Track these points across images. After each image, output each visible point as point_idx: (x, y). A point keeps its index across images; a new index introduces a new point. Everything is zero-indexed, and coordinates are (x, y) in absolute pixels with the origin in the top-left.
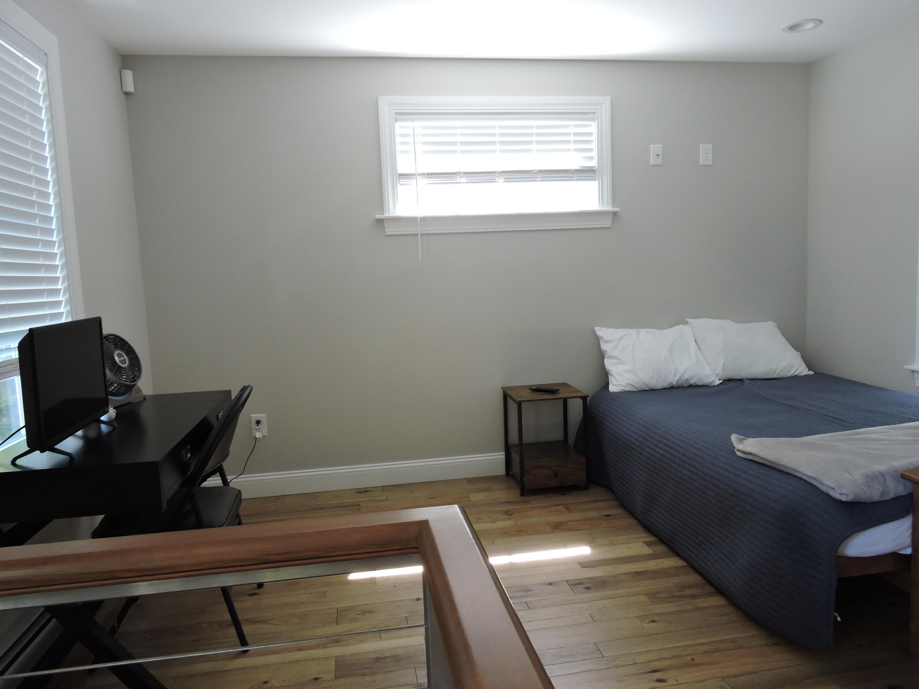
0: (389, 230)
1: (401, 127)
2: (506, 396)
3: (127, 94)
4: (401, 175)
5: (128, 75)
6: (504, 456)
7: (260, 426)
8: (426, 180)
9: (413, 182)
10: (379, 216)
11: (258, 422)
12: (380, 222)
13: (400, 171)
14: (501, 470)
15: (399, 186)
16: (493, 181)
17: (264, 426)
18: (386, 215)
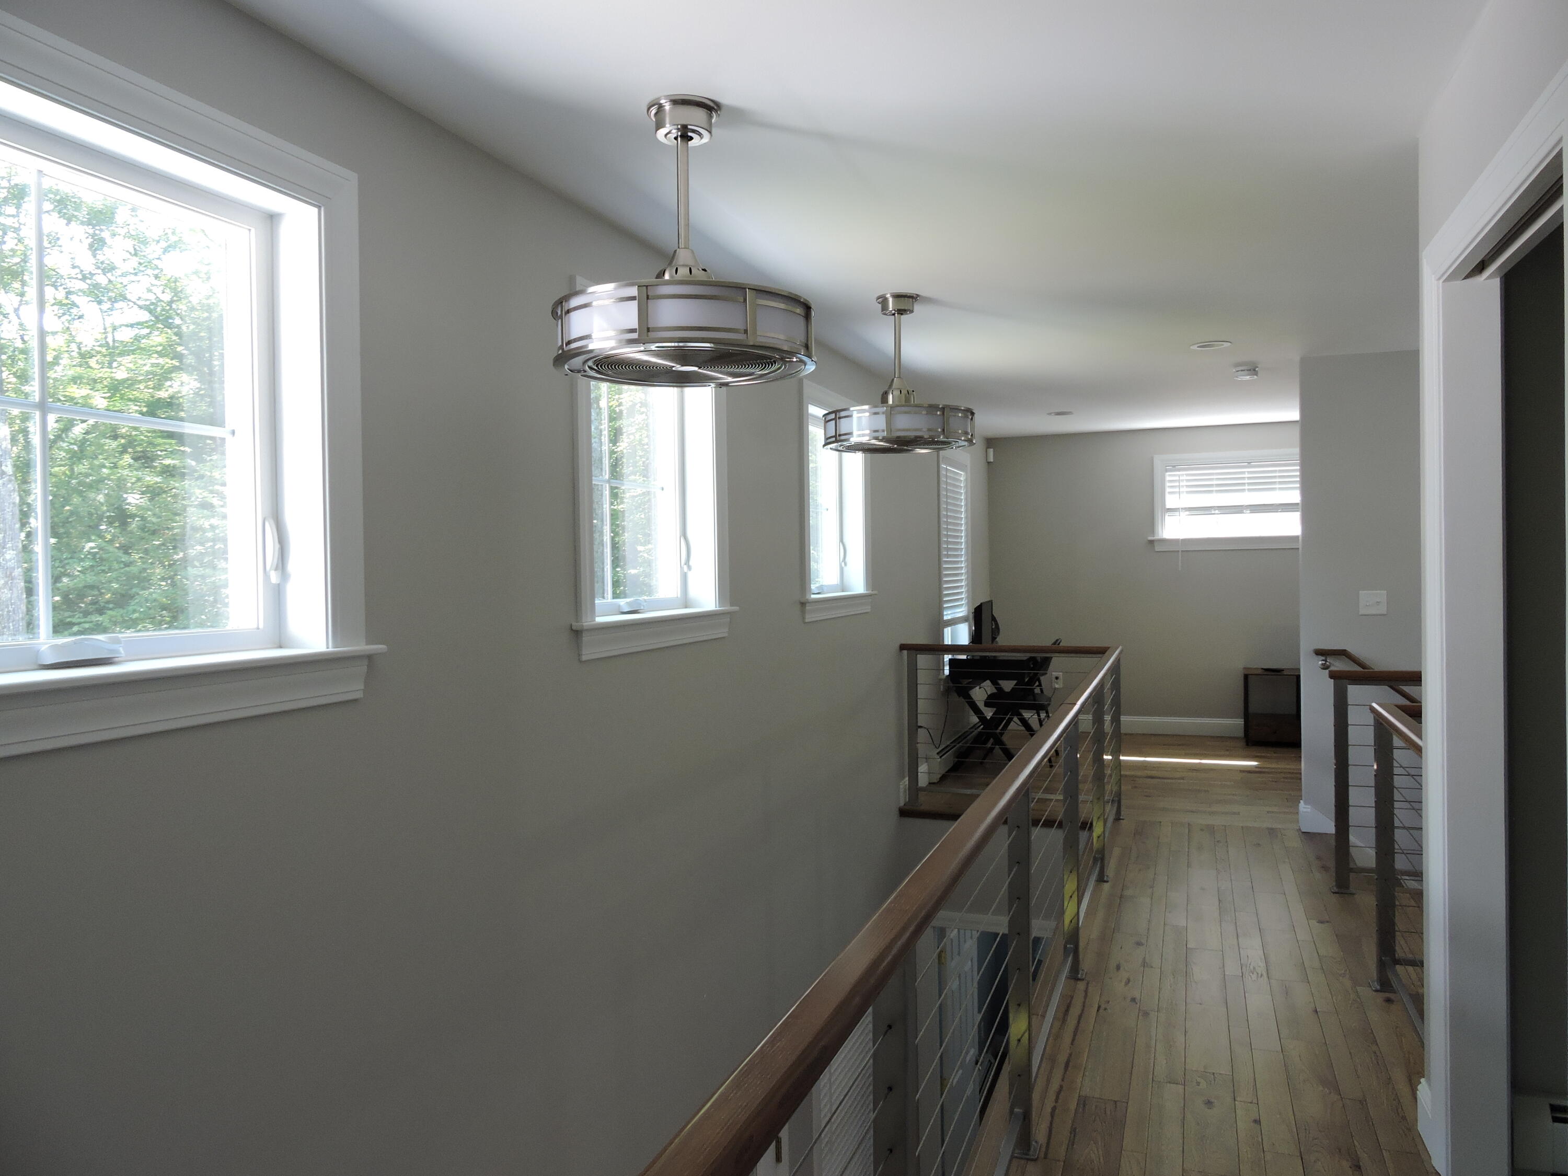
0: (1157, 548)
1: (1169, 477)
2: (1246, 677)
3: (989, 463)
4: (1168, 509)
5: (991, 451)
6: (1243, 723)
7: (1058, 681)
8: (1187, 513)
9: (1177, 513)
10: (1150, 538)
11: (1057, 678)
12: (1152, 542)
13: (1168, 507)
14: (1241, 734)
15: (1166, 517)
16: (1242, 512)
17: (1061, 681)
18: (1156, 538)
